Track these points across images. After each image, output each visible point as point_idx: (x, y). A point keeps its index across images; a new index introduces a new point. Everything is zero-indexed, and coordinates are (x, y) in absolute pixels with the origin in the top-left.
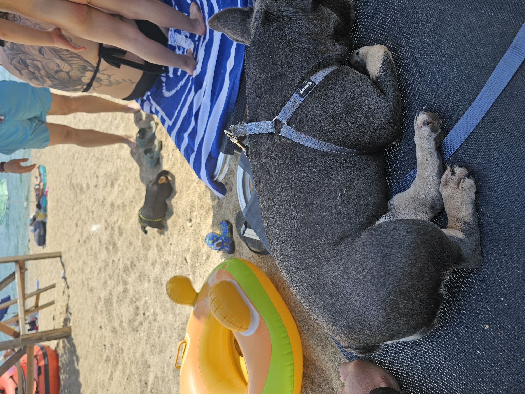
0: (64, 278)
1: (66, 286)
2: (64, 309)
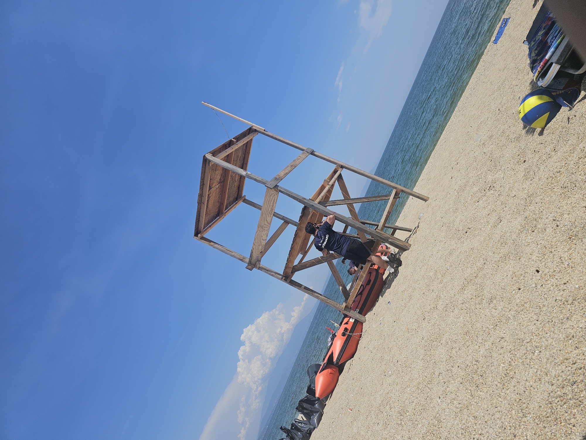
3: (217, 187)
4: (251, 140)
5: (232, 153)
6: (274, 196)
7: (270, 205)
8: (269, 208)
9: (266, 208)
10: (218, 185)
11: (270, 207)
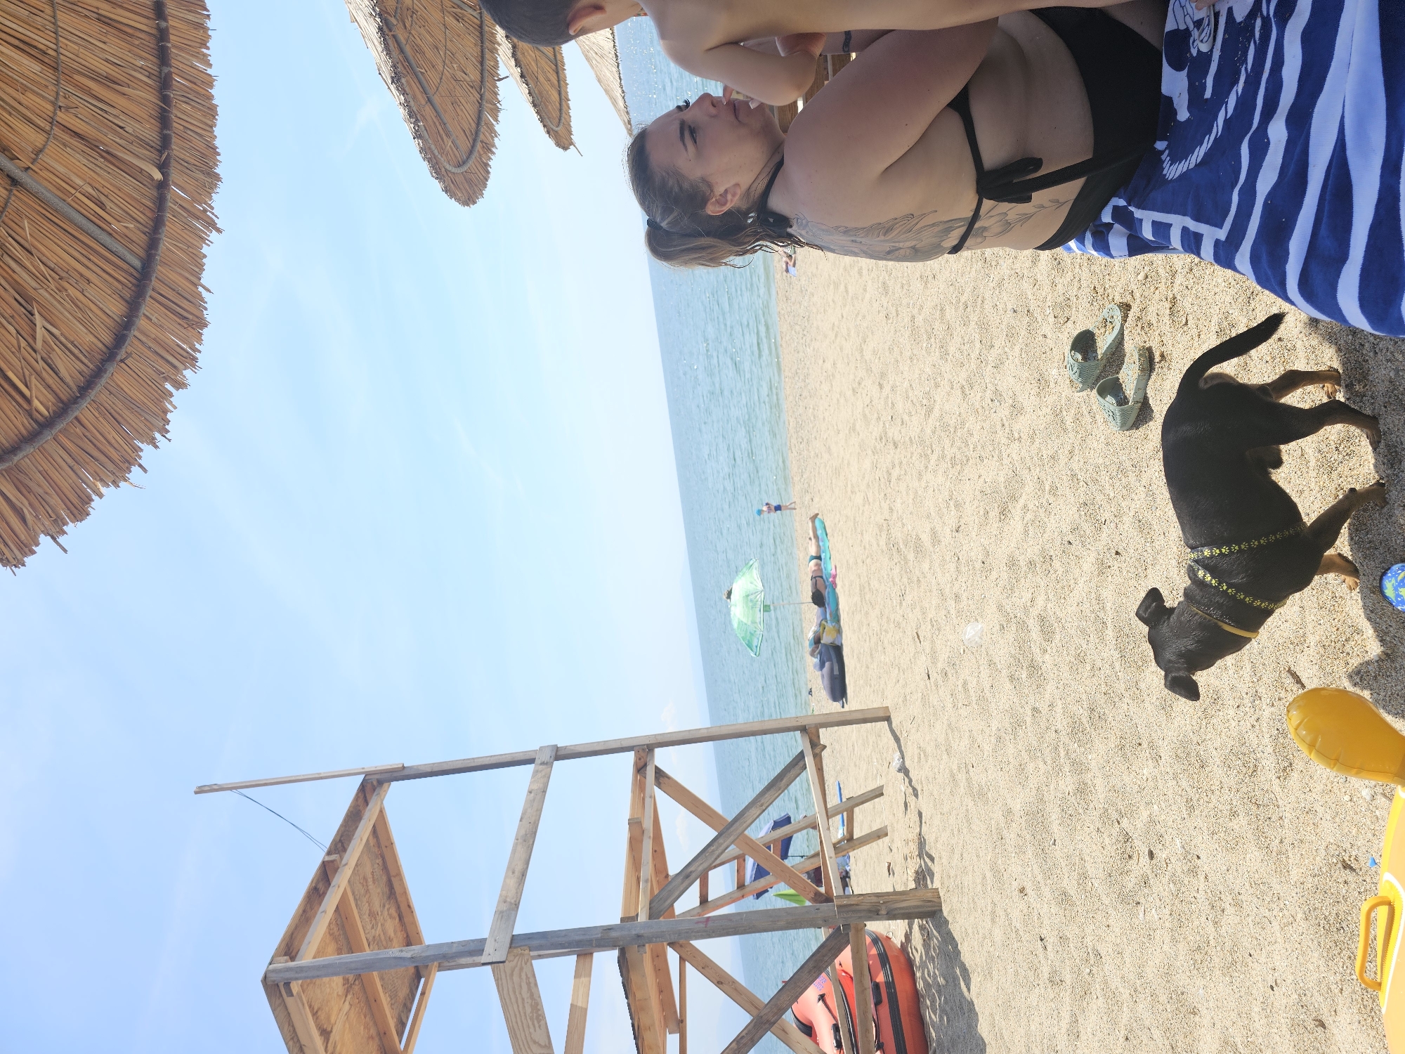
0: (904, 770)
1: (911, 790)
2: (914, 847)
3: (347, 1006)
4: (382, 812)
5: (344, 897)
6: (521, 969)
7: (523, 999)
8: (524, 1007)
9: (517, 1013)
10: (347, 1003)
11: (526, 1005)
